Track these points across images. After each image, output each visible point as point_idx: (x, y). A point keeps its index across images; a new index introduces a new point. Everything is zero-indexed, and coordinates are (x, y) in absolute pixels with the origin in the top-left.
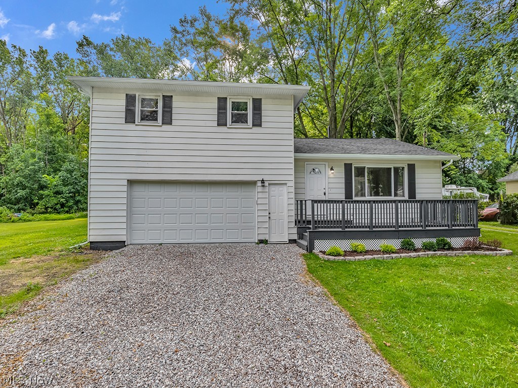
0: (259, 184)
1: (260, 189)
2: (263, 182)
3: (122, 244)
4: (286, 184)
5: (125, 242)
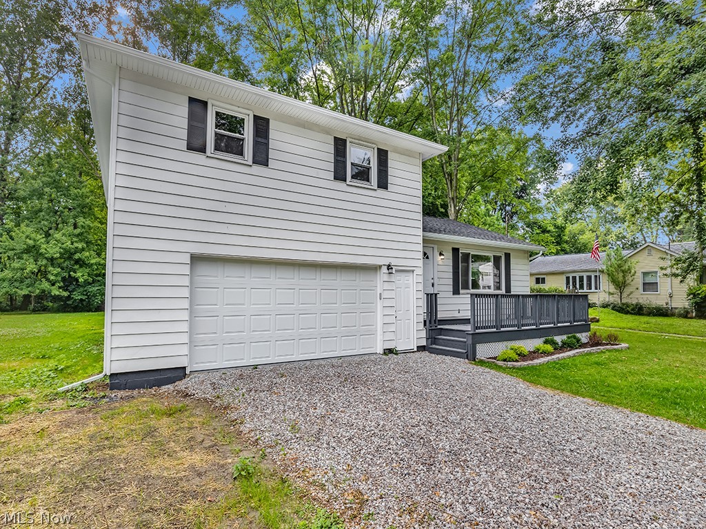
0: (384, 270)
1: (386, 278)
2: (389, 267)
3: (180, 373)
4: (413, 271)
5: (185, 368)
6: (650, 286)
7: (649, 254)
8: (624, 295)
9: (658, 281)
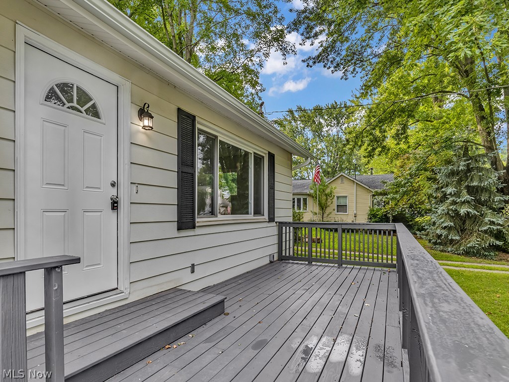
6: (342, 208)
7: (342, 183)
8: (325, 215)
9: (347, 204)
